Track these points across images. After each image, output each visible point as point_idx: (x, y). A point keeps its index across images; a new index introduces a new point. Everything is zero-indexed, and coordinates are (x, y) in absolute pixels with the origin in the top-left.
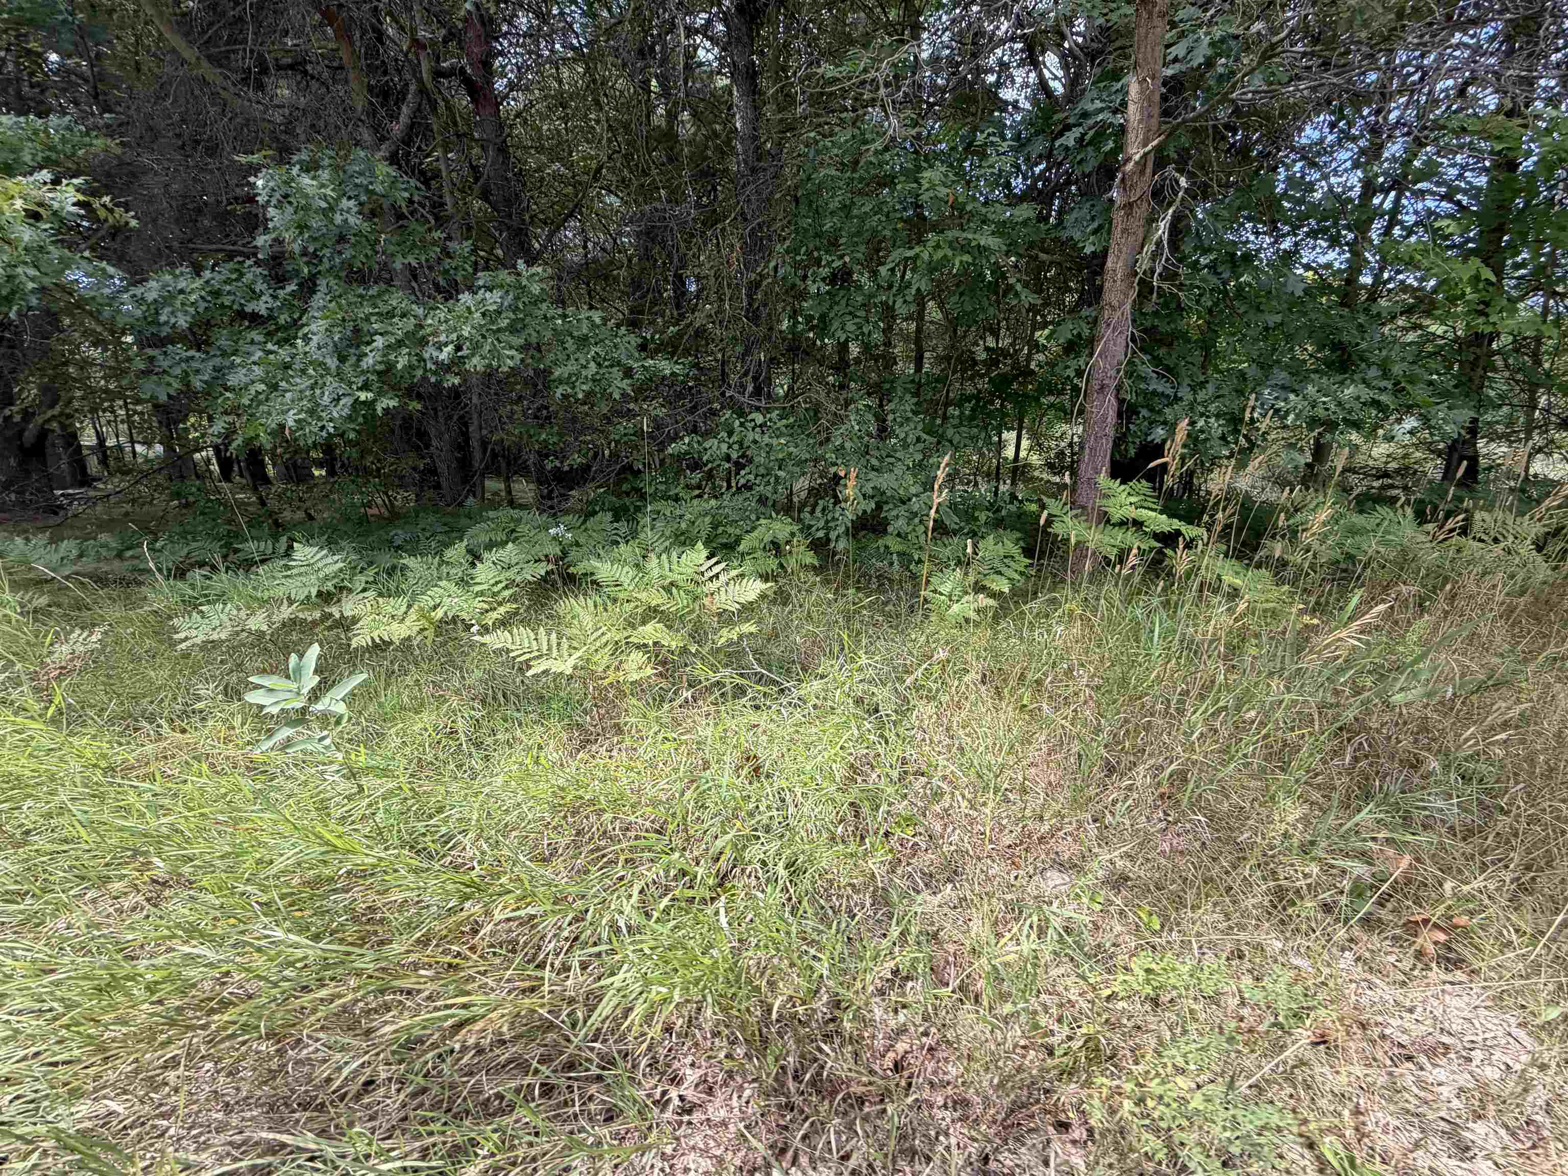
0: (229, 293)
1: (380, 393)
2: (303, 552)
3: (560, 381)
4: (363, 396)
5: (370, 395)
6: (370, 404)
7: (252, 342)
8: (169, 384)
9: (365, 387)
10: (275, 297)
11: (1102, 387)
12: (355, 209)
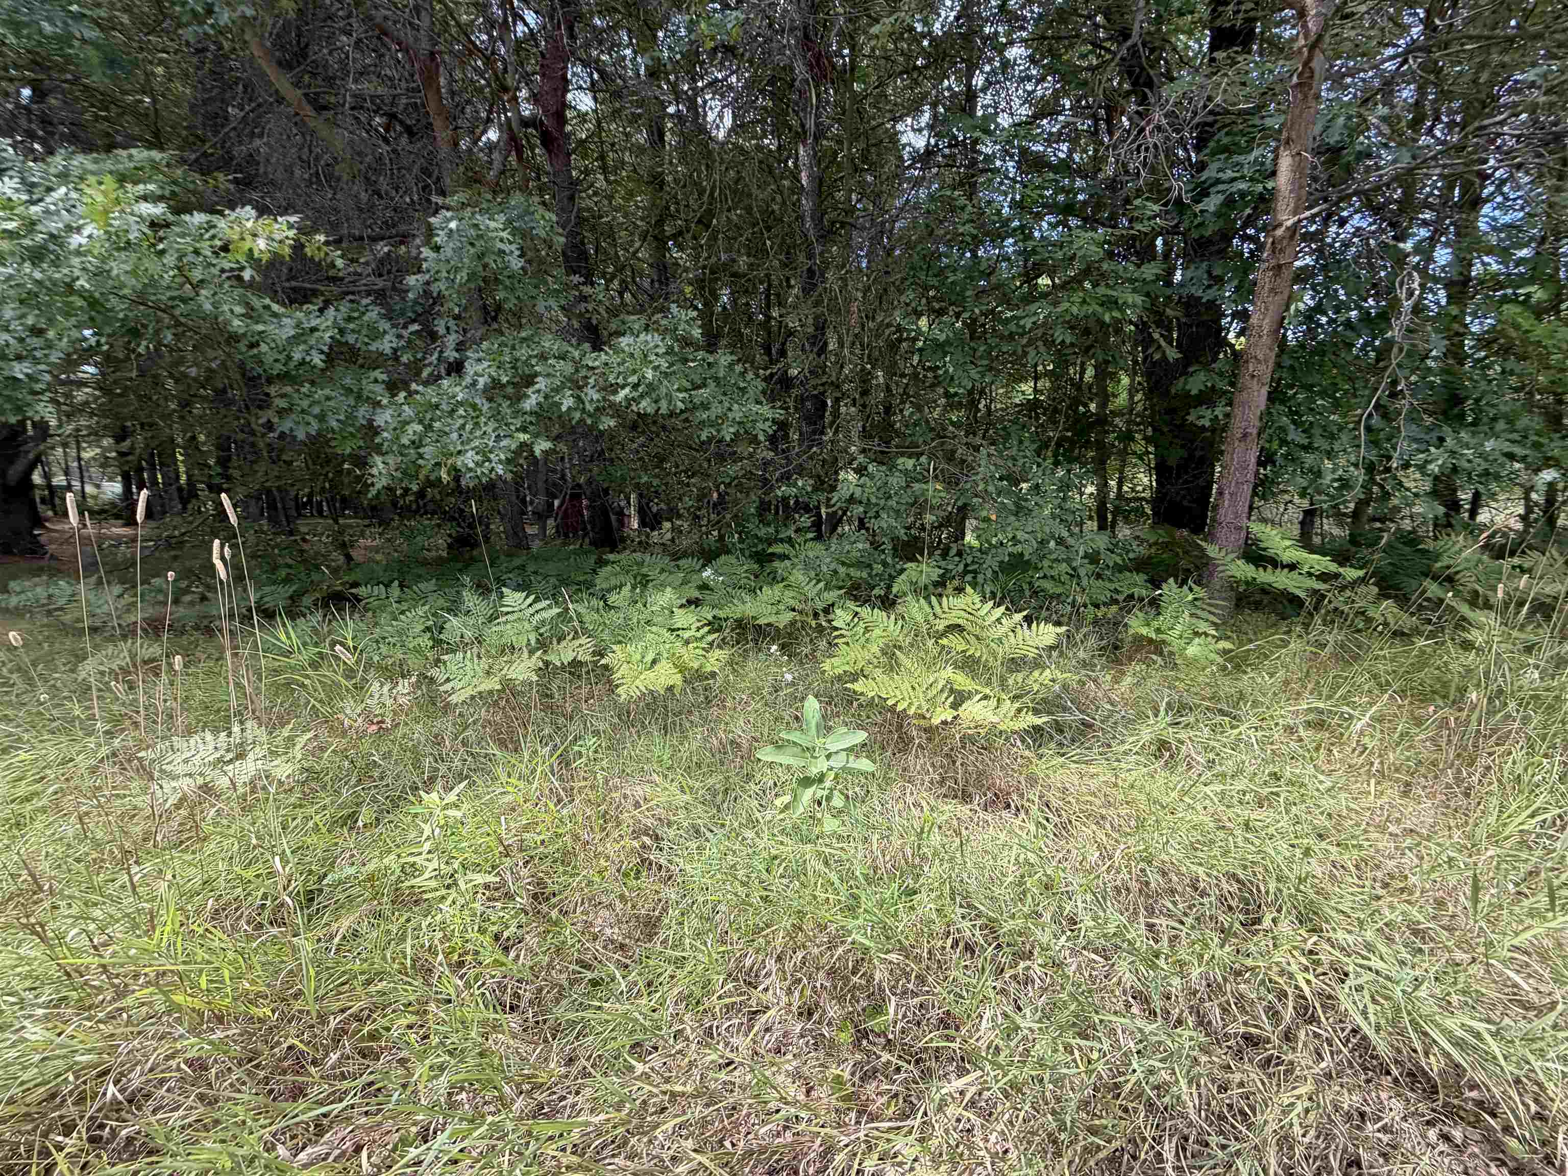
0: (353, 331)
1: (536, 435)
2: (513, 597)
4: (521, 437)
5: (528, 437)
7: (376, 381)
8: (308, 424)
9: (524, 429)
10: (399, 337)
11: (1245, 436)
12: (517, 253)
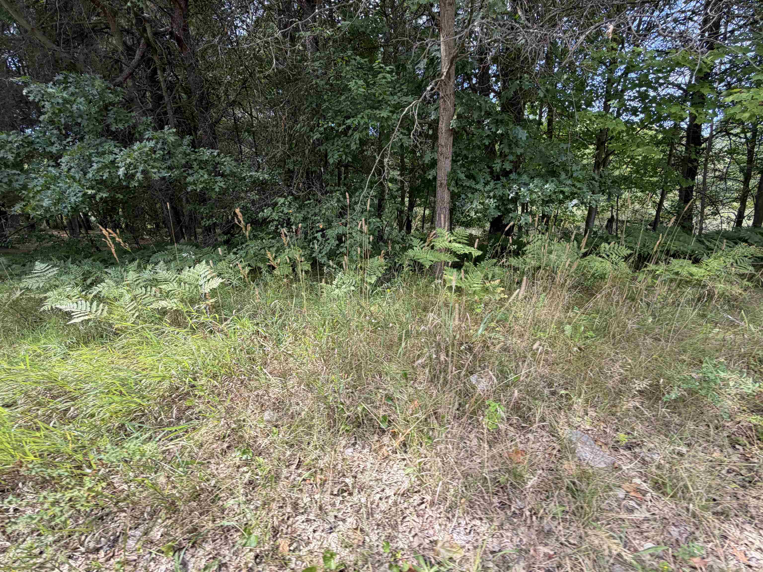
0: (38, 143)
1: (99, 190)
2: (39, 266)
3: (190, 183)
4: (90, 192)
5: (94, 191)
6: (93, 196)
9: (90, 187)
10: (60, 145)
11: (441, 184)
